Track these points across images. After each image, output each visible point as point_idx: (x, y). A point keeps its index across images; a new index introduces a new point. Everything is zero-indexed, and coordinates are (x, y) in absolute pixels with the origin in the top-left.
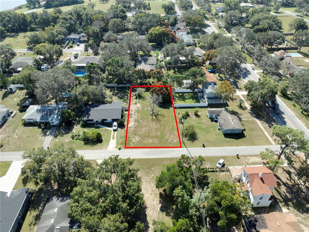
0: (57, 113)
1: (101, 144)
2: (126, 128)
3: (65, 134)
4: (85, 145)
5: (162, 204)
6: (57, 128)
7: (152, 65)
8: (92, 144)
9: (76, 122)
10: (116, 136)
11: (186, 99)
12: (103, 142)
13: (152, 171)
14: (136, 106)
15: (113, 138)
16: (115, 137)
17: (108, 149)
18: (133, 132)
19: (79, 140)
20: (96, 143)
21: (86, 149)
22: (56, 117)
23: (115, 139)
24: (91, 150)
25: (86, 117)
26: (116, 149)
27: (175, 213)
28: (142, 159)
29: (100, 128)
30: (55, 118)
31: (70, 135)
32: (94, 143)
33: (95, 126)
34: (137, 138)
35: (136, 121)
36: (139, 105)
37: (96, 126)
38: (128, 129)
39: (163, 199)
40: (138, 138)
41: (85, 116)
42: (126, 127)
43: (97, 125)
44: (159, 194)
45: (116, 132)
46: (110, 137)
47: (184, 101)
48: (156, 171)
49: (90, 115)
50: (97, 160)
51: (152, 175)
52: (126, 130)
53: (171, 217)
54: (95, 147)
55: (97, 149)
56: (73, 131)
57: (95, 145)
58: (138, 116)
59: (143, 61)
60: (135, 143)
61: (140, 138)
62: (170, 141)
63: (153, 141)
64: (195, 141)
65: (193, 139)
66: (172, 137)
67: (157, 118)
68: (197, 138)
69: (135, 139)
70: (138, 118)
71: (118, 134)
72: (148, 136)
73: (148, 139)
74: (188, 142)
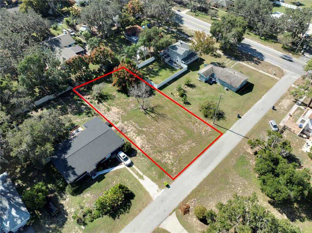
0: (10, 204)
1: (135, 198)
2: (139, 151)
3: (62, 226)
4: (116, 219)
5: (285, 213)
6: (33, 228)
7: (70, 46)
8: (125, 210)
9: (56, 193)
10: (140, 171)
11: (157, 72)
12: (135, 194)
13: (232, 184)
14: (114, 113)
15: (141, 177)
16: (141, 174)
17: (154, 199)
18: (154, 150)
19: (97, 218)
20: (126, 202)
21: (125, 224)
22: (17, 213)
23: (145, 177)
24: (133, 218)
25: (72, 176)
26: (163, 190)
27: (304, 211)
28: (206, 178)
29: (105, 176)
30: (18, 216)
31: (71, 221)
32: (125, 205)
33: (93, 178)
34: (168, 155)
35: (139, 133)
36: (114, 109)
37: (95, 177)
38: (144, 151)
39: (279, 207)
40: (169, 154)
41: (68, 176)
42: (137, 149)
43: (95, 175)
44: (269, 205)
45: (134, 166)
46: (137, 180)
47: (159, 75)
48: (236, 181)
49: (74, 169)
50: (159, 225)
51: (239, 189)
52: (141, 154)
53: (306, 219)
54: (133, 209)
55: (140, 211)
56: (68, 211)
57: (129, 206)
58: (132, 124)
59: (54, 45)
60: (174, 164)
61: (171, 153)
62: (204, 133)
63: (189, 146)
64: (225, 116)
65: (220, 116)
66: (201, 128)
67: (156, 114)
68: (222, 111)
69: (166, 158)
70: (135, 127)
71: (140, 166)
72: (177, 144)
73: (181, 148)
74: (221, 122)
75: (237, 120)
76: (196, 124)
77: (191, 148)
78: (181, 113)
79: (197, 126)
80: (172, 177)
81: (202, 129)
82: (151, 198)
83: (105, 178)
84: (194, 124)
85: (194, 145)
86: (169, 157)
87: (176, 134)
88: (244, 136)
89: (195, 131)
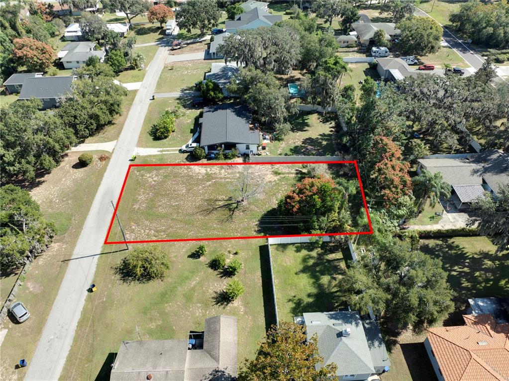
1: (152, 140)
2: (187, 163)
10: (168, 154)
12: (155, 141)
14: (266, 175)
15: (161, 151)
16: (163, 153)
18: (175, 174)
23: (160, 153)
34: (154, 179)
35: (209, 177)
36: (271, 177)
38: (183, 166)
40: (155, 181)
42: (193, 163)
45: (177, 152)
50: (117, 141)
52: (183, 163)
54: (147, 135)
58: (227, 178)
59: (490, 165)
60: (142, 177)
61: (153, 183)
62: (133, 227)
63: (140, 201)
64: (118, 276)
65: (126, 272)
66: (143, 231)
67: (220, 207)
68: (128, 281)
69: (154, 176)
70: (221, 178)
71: (171, 155)
72: (157, 194)
73: (148, 194)
74: (118, 260)
75: (94, 281)
76: (153, 231)
77: (135, 201)
78: (189, 232)
79: (150, 230)
80: (133, 167)
81: (140, 231)
82: (139, 147)
83: (191, 133)
84: (157, 231)
85: (135, 206)
86: (153, 178)
87: (168, 203)
88: (71, 261)
89: (147, 223)
